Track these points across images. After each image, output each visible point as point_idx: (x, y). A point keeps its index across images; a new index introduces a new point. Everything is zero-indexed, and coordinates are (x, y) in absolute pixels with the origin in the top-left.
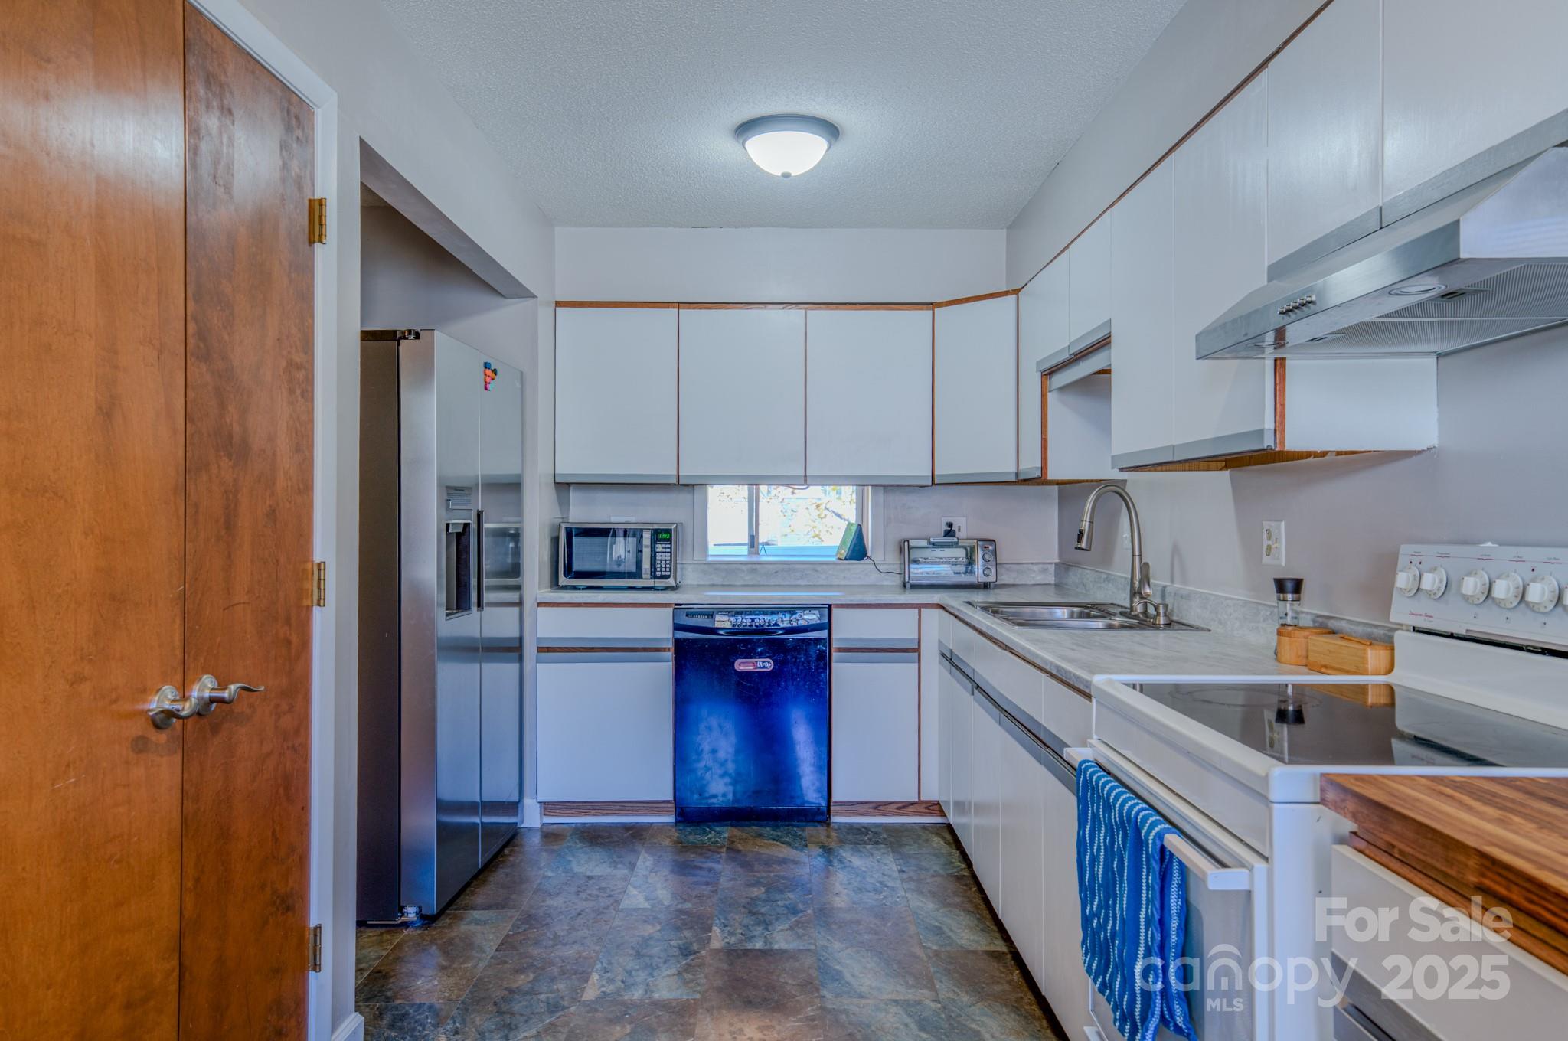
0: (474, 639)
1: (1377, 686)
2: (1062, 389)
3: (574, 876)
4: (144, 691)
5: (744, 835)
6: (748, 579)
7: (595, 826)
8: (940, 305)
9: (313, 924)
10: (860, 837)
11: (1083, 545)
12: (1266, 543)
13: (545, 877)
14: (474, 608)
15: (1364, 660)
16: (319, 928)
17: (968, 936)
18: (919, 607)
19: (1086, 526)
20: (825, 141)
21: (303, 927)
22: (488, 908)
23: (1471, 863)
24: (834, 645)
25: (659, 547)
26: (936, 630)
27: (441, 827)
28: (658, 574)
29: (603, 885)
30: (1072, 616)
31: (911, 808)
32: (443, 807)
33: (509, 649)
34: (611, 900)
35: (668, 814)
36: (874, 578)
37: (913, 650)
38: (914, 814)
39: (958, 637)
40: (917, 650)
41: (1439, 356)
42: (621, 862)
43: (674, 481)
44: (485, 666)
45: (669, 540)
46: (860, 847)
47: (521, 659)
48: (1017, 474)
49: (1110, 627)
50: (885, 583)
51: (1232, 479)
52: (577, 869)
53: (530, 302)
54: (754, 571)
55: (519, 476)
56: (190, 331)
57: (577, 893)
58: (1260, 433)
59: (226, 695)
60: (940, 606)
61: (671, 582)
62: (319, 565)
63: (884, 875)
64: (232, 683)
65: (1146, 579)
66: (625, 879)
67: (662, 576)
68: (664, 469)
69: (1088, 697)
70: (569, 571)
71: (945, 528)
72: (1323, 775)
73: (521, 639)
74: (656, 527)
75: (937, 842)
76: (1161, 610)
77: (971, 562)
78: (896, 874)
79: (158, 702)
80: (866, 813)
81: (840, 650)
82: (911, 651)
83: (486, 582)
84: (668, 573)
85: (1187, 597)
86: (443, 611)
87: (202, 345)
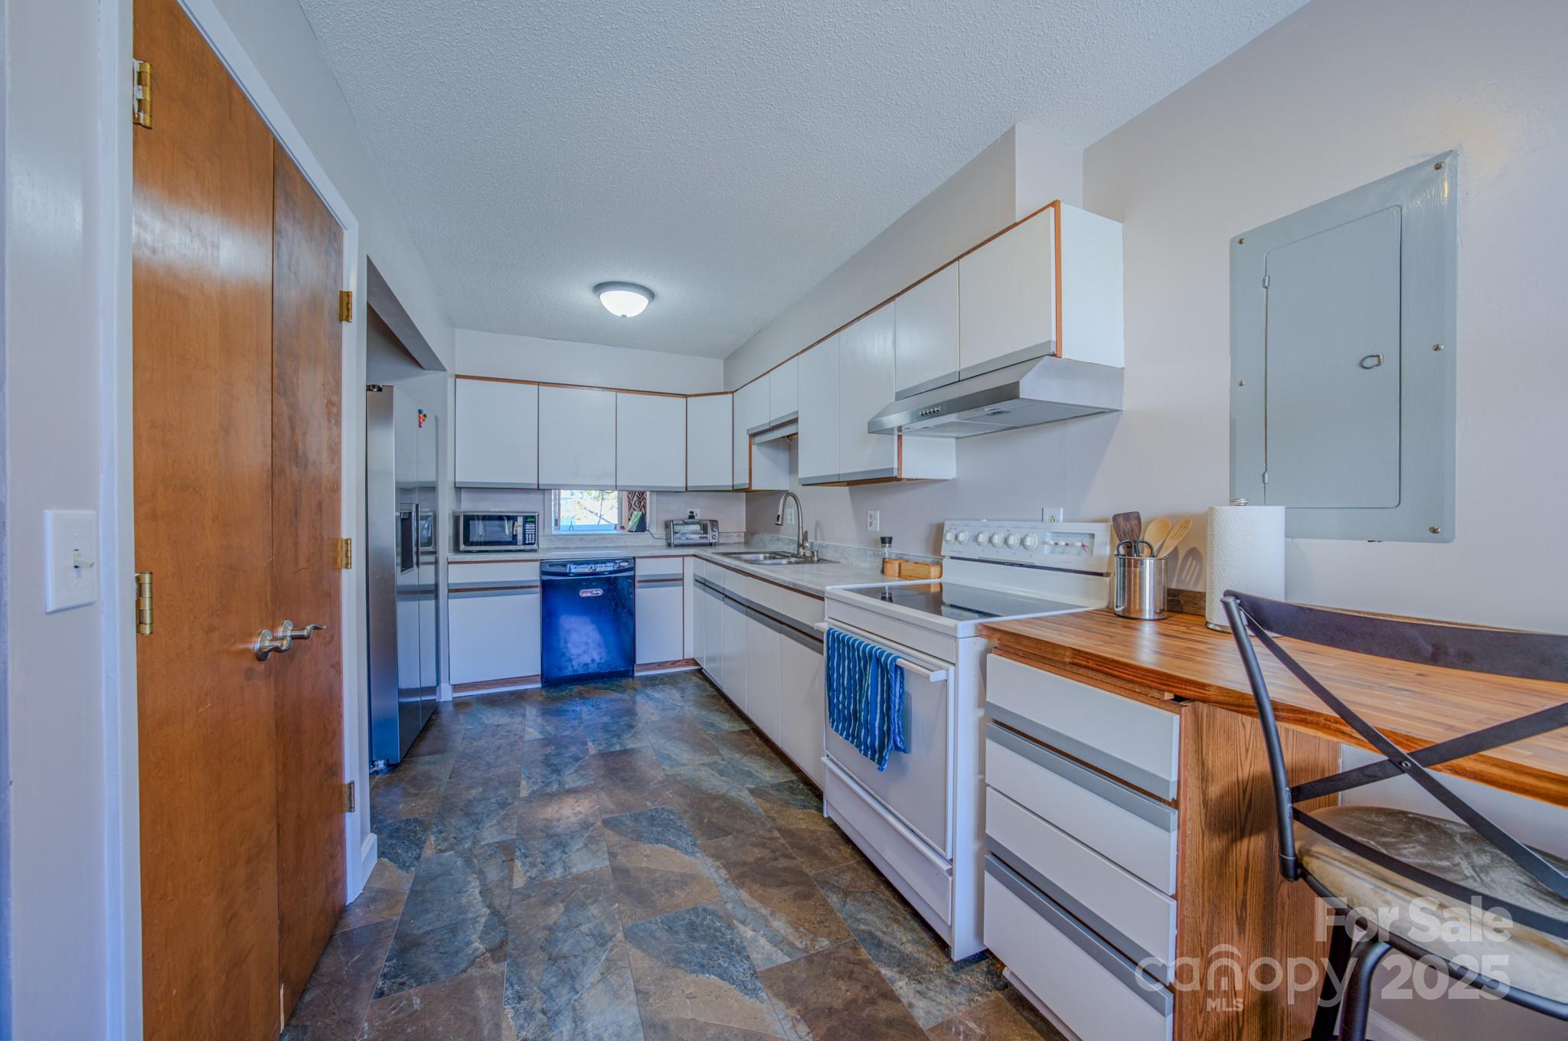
0: (414, 586)
1: (934, 584)
2: (759, 444)
3: (486, 726)
4: (249, 635)
5: (587, 689)
6: (579, 544)
7: (489, 695)
8: (690, 396)
9: (347, 781)
10: (653, 682)
11: (780, 523)
12: (869, 520)
13: (466, 729)
14: (415, 566)
15: (929, 572)
16: (352, 784)
17: (727, 725)
18: (683, 556)
19: (780, 513)
20: (645, 298)
21: (341, 786)
22: (430, 754)
23: (1067, 654)
24: (637, 579)
25: (528, 526)
26: (692, 568)
27: (402, 706)
28: (527, 542)
29: (509, 729)
30: (765, 558)
31: (678, 664)
32: (403, 693)
33: (429, 592)
34: (517, 737)
35: (536, 682)
36: (651, 542)
37: (680, 580)
38: (680, 666)
39: (709, 572)
40: (682, 579)
41: (957, 438)
42: (516, 714)
43: (536, 487)
44: (422, 602)
45: (534, 522)
46: (656, 687)
47: (437, 598)
48: (733, 486)
49: (790, 563)
50: (658, 544)
51: (850, 491)
52: (487, 722)
53: (441, 374)
54: (581, 539)
55: (436, 483)
56: (275, 375)
57: (493, 736)
58: (892, 469)
59: (305, 633)
60: (695, 556)
61: (535, 547)
62: (347, 540)
63: (674, 700)
64: (308, 625)
65: (805, 538)
66: (521, 723)
67: (530, 544)
68: (530, 480)
69: (822, 599)
70: (467, 542)
71: (689, 514)
72: (980, 624)
73: (436, 586)
74: (526, 514)
75: (695, 679)
76: (815, 553)
77: (706, 532)
78: (680, 699)
79: (261, 642)
80: (654, 669)
81: (640, 582)
82: (677, 580)
83: (421, 549)
84: (533, 542)
85: (826, 547)
86: (399, 568)
87: (281, 384)
